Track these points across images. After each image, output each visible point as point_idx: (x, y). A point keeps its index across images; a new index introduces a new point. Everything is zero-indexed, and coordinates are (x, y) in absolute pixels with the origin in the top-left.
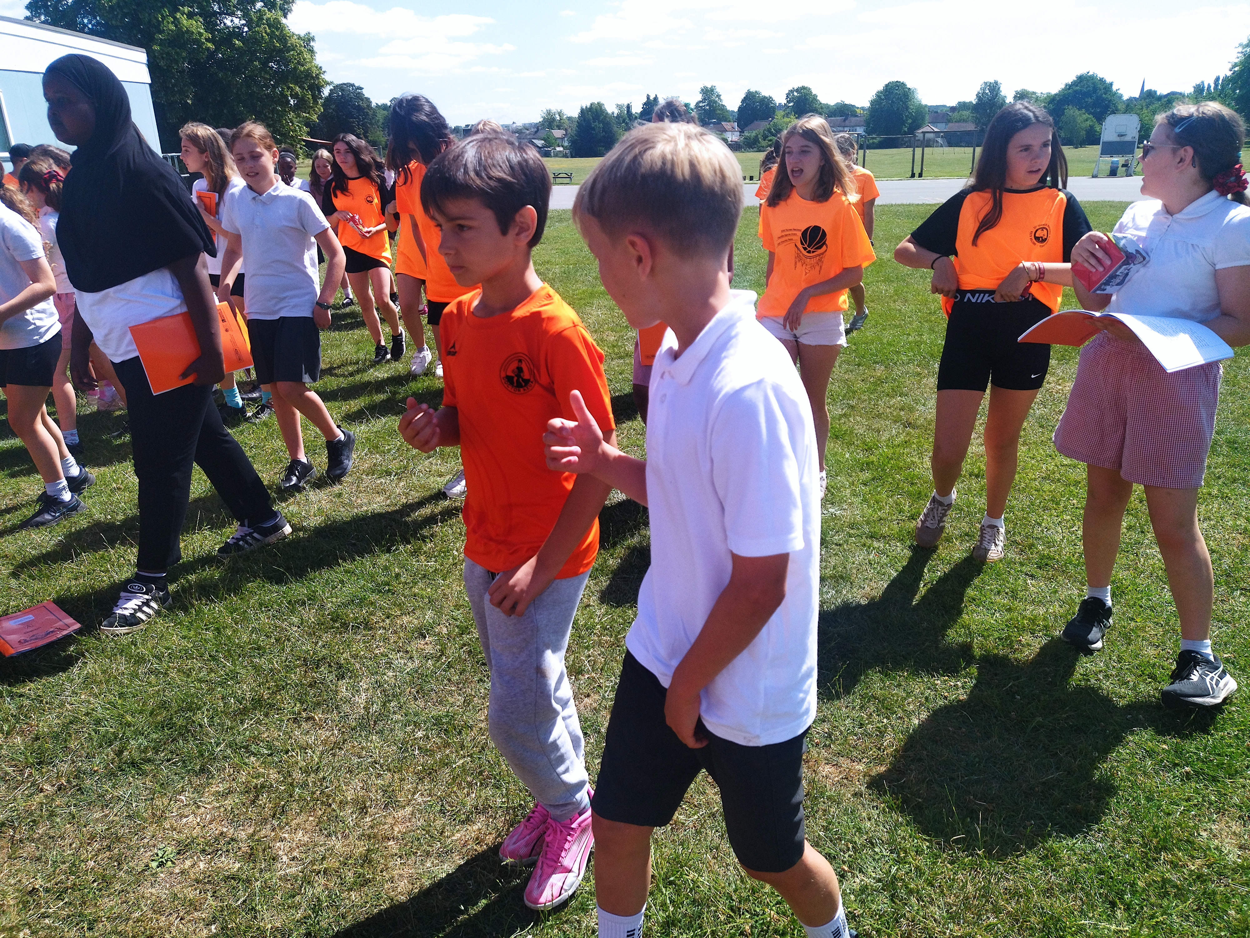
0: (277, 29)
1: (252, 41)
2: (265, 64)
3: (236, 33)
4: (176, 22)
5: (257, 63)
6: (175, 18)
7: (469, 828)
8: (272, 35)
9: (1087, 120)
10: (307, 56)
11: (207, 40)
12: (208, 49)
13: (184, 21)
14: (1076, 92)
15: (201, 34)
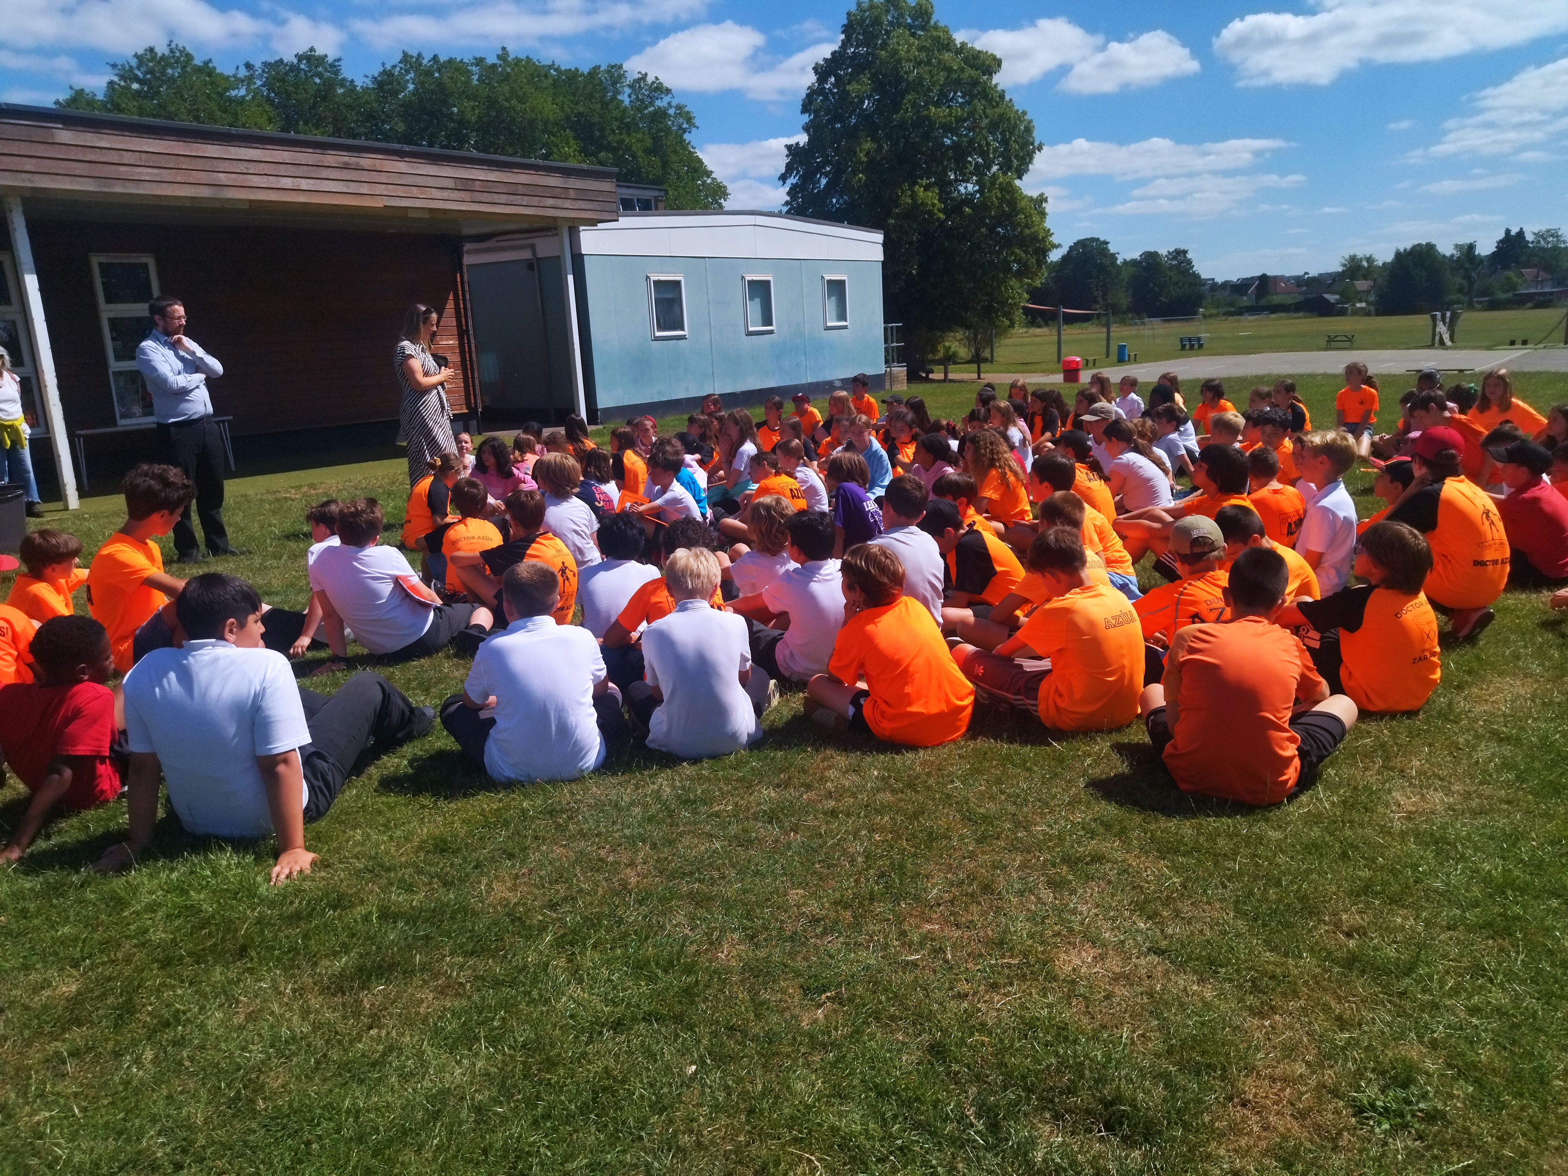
0: (1008, 192)
1: (982, 208)
2: (992, 229)
3: (968, 200)
4: (914, 196)
5: (983, 230)
6: (913, 191)
8: (1002, 200)
10: (1036, 218)
11: (939, 210)
12: (939, 218)
13: (920, 192)
15: (934, 205)
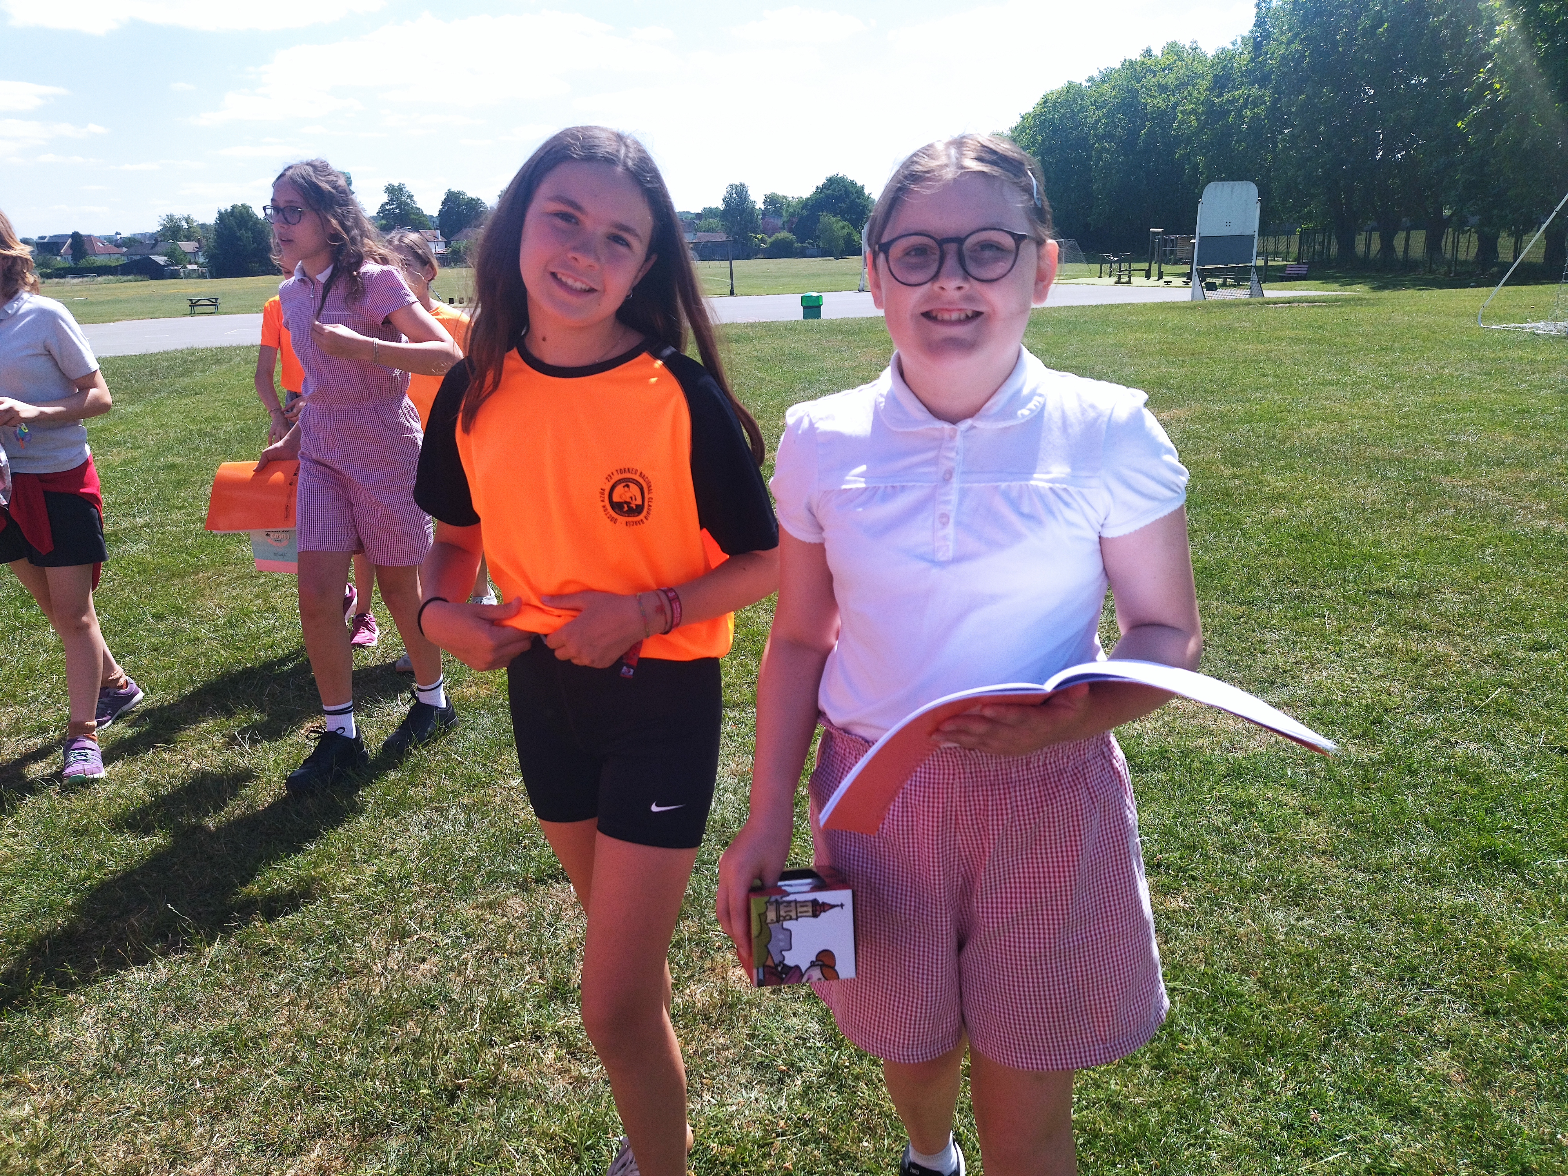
7: (305, 1159)
9: (844, 228)
14: (828, 196)
